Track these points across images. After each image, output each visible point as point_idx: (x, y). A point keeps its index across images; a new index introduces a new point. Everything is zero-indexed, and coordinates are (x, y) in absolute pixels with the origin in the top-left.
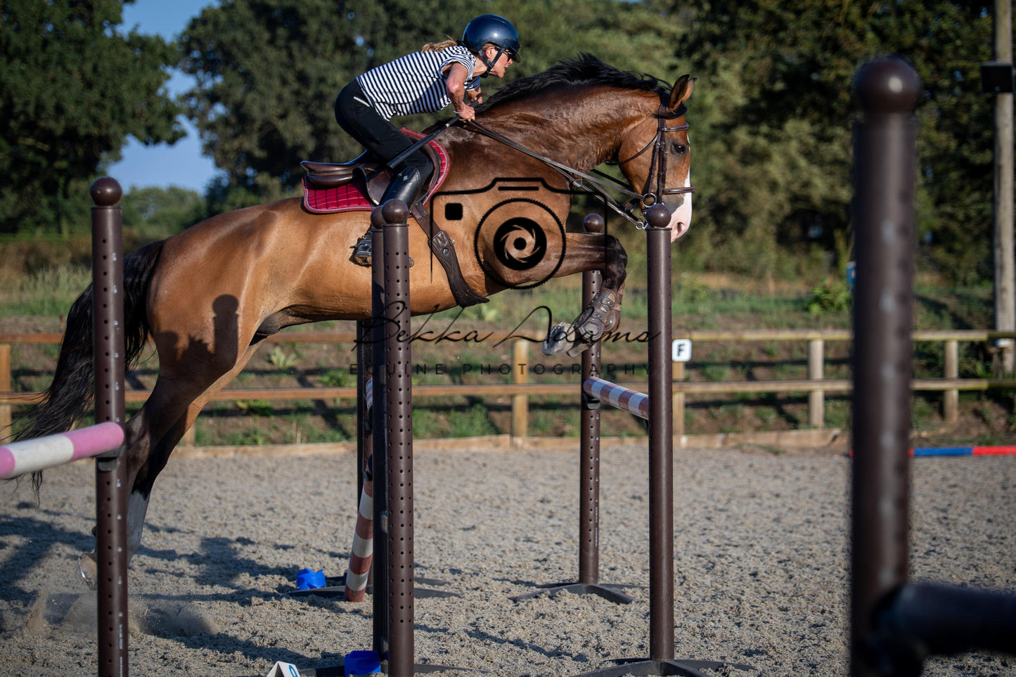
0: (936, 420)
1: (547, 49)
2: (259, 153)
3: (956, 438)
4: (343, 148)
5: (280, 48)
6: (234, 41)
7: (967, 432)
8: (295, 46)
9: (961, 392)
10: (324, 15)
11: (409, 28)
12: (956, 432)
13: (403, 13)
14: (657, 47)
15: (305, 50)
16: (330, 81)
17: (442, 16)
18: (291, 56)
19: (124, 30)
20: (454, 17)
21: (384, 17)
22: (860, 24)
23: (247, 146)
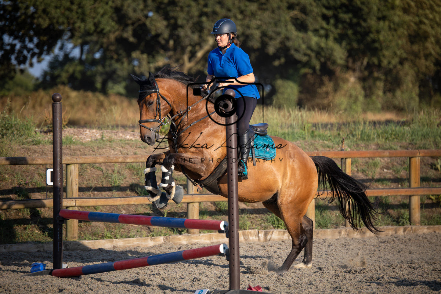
2: (132, 39)
23: (125, 35)
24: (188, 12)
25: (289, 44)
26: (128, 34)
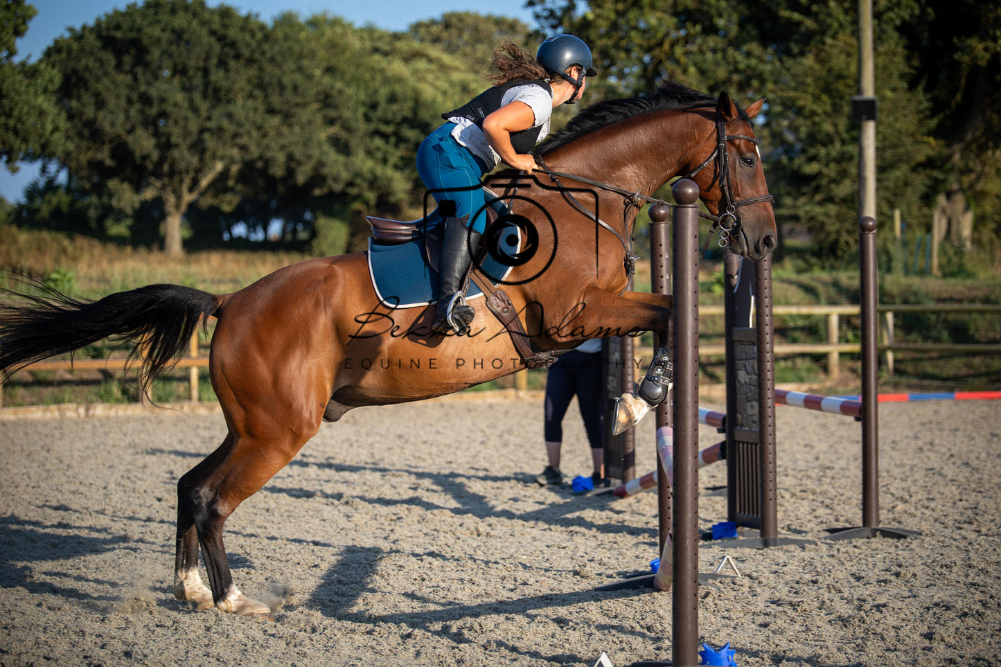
0: (822, 376)
1: (343, 73)
2: (109, 162)
3: (841, 389)
4: (182, 158)
5: (126, 73)
6: (87, 68)
7: (846, 385)
8: (139, 70)
9: (842, 354)
10: (164, 43)
11: (237, 57)
12: (839, 384)
13: (233, 44)
14: (430, 71)
15: (148, 75)
16: (171, 101)
17: (266, 47)
18: (135, 79)
19: (16, 60)
20: (276, 49)
21: (217, 48)
22: (683, 60)
23: (99, 156)
24: (185, 128)
25: (325, 171)
26: (104, 155)
